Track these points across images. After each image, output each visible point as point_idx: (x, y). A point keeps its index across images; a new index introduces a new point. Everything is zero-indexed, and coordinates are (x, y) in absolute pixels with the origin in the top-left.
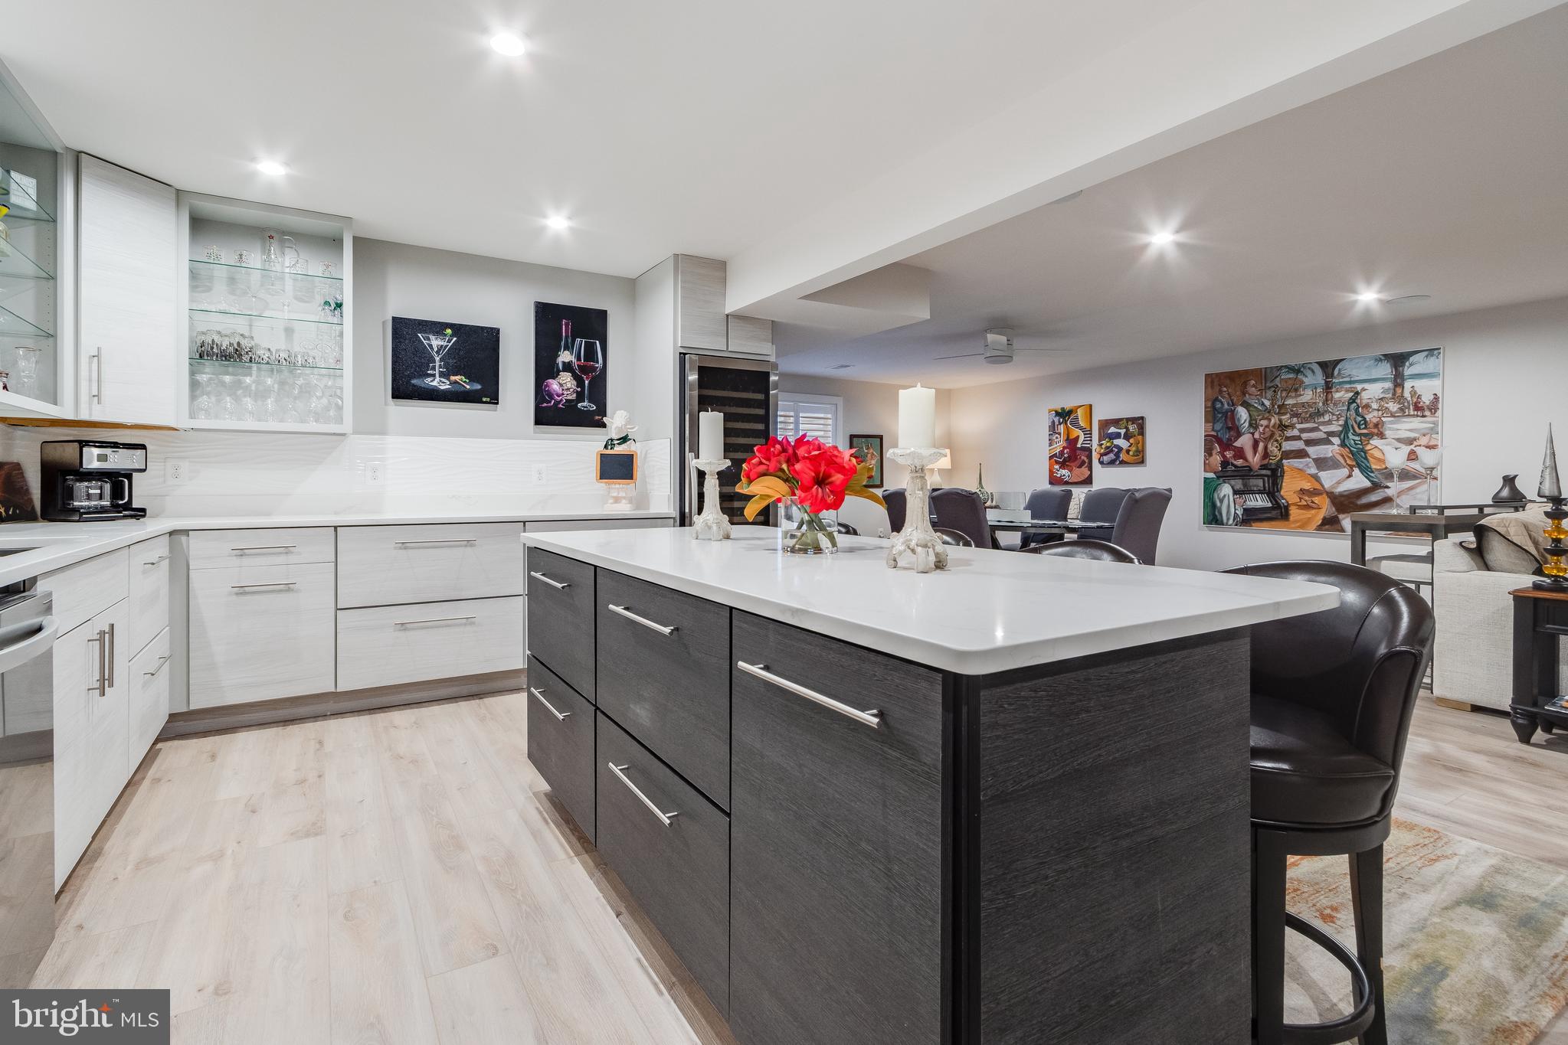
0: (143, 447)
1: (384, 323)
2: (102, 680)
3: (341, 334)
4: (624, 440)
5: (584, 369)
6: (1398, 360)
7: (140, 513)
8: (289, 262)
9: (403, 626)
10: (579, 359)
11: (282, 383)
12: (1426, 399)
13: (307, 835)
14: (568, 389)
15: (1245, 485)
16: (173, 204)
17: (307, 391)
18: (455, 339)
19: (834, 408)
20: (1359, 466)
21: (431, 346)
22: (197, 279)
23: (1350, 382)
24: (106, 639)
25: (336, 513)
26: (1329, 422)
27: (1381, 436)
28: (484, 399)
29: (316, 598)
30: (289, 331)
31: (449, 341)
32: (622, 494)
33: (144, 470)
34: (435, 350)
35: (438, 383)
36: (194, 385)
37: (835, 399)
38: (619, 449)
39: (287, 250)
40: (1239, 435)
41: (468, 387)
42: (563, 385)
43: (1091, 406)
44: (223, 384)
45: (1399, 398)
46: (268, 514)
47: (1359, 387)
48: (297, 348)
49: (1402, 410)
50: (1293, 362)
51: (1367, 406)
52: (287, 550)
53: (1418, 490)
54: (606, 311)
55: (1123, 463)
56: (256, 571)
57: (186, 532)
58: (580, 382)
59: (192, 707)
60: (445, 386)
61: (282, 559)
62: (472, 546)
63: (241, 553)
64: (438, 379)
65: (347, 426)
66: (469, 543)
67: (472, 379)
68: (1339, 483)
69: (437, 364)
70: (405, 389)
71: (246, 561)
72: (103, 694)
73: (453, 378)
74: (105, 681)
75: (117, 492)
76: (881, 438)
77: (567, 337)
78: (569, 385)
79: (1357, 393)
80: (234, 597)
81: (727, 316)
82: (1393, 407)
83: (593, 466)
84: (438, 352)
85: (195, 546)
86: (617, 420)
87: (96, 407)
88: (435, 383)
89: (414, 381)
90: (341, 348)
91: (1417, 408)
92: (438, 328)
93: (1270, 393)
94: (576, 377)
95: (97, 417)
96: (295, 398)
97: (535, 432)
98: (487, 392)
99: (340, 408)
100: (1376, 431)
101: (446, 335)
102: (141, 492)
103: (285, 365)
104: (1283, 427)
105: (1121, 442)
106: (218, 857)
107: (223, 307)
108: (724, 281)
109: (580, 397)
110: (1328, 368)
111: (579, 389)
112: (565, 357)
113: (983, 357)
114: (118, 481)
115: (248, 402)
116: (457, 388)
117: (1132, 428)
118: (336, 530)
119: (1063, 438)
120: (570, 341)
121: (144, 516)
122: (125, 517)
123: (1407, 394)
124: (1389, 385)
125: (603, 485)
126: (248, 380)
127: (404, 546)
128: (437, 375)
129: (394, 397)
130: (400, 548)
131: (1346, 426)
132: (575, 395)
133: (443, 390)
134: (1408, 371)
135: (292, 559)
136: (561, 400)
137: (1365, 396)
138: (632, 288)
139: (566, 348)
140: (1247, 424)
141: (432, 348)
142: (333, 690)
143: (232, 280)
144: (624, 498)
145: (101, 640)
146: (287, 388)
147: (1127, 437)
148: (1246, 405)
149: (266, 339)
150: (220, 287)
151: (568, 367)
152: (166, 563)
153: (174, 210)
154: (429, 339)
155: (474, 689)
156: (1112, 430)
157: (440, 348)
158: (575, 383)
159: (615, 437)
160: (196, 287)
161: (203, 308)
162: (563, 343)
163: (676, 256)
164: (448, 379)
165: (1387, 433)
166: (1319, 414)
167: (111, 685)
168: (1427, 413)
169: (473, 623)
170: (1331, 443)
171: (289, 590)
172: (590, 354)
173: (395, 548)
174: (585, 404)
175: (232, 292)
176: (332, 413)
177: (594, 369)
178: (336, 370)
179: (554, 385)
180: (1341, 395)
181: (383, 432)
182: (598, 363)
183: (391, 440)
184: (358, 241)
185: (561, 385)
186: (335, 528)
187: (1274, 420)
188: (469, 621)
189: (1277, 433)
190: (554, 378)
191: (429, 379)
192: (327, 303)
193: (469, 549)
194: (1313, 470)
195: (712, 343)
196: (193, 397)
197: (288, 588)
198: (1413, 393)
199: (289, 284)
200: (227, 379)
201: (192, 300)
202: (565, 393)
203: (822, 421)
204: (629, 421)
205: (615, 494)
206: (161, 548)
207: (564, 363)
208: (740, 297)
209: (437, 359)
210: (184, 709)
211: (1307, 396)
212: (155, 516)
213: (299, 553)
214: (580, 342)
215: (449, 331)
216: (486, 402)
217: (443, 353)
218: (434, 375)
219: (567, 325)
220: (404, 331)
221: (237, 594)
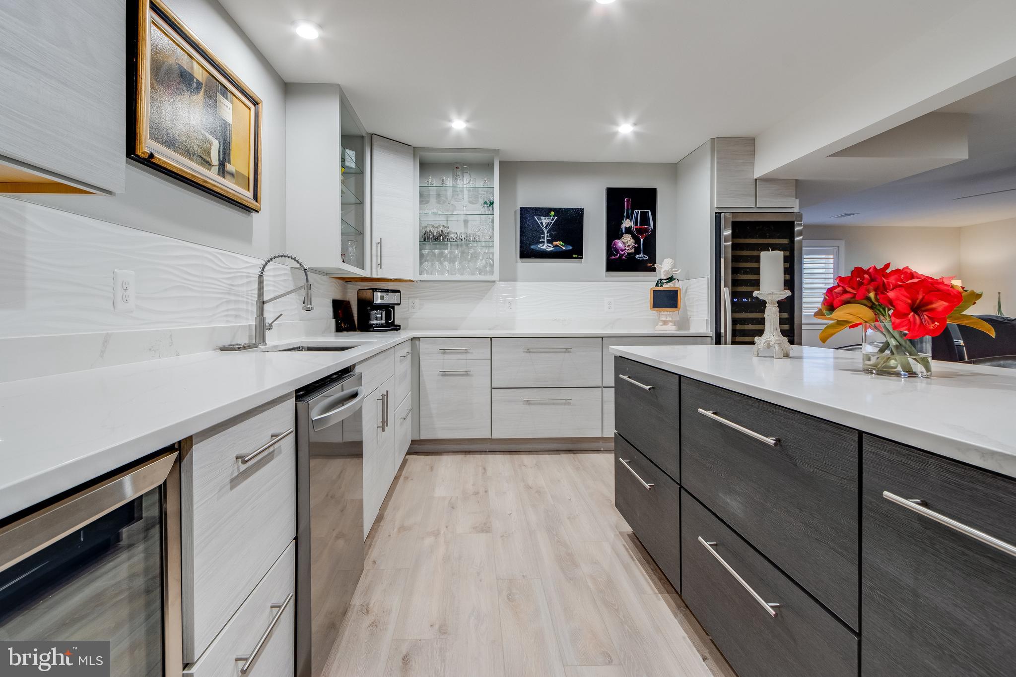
0: (398, 291)
1: (515, 212)
2: (383, 422)
3: (493, 221)
4: (670, 279)
5: (640, 231)
7: (398, 328)
8: (466, 182)
9: (528, 402)
10: (636, 224)
11: (463, 253)
13: (482, 531)
14: (629, 246)
16: (412, 155)
17: (475, 256)
18: (556, 218)
19: (836, 249)
21: (542, 224)
22: (423, 198)
24: (385, 398)
25: (490, 329)
28: (574, 256)
29: (481, 381)
30: (466, 222)
31: (552, 220)
32: (669, 319)
33: (399, 304)
34: (545, 226)
35: (546, 247)
36: (421, 256)
37: (837, 243)
38: (667, 286)
39: (465, 175)
41: (564, 248)
42: (626, 243)
44: (434, 254)
46: (456, 329)
48: (470, 232)
52: (466, 351)
54: (656, 189)
56: (452, 362)
57: (418, 339)
58: (637, 241)
59: (421, 438)
60: (550, 249)
61: (463, 356)
62: (569, 352)
63: (444, 352)
64: (546, 244)
65: (496, 276)
66: (567, 351)
67: (566, 243)
69: (546, 235)
70: (527, 252)
71: (446, 357)
72: (384, 430)
73: (555, 243)
74: (385, 423)
75: (388, 316)
77: (628, 209)
78: (629, 243)
80: (441, 377)
81: (756, 180)
83: (648, 298)
84: (546, 227)
85: (423, 346)
86: (664, 266)
87: (379, 270)
88: (544, 247)
89: (532, 247)
90: (493, 229)
92: (545, 212)
94: (634, 237)
95: (380, 276)
96: (469, 261)
97: (606, 277)
98: (575, 250)
99: (492, 266)
101: (550, 216)
102: (399, 316)
103: (465, 242)
106: (436, 534)
107: (435, 211)
108: (753, 154)
109: (637, 251)
111: (636, 245)
112: (627, 223)
114: (388, 309)
115: (447, 265)
116: (558, 249)
118: (491, 340)
120: (630, 212)
121: (399, 329)
122: (392, 330)
125: (655, 313)
126: (446, 251)
127: (528, 351)
128: (546, 242)
129: (521, 257)
130: (527, 352)
132: (633, 250)
133: (549, 251)
135: (469, 356)
136: (624, 253)
138: (674, 170)
139: (628, 218)
141: (542, 225)
142: (490, 437)
143: (438, 195)
144: (671, 321)
145: (383, 400)
146: (465, 255)
149: (456, 228)
150: (433, 200)
151: (629, 230)
152: (410, 356)
153: (412, 159)
154: (541, 219)
155: (570, 446)
157: (548, 224)
158: (633, 241)
159: (663, 277)
160: (423, 201)
161: (426, 213)
162: (625, 215)
163: (713, 140)
164: (552, 244)
167: (387, 425)
169: (569, 404)
171: (467, 375)
172: (644, 220)
173: (524, 352)
174: (641, 255)
175: (438, 202)
176: (488, 269)
177: (647, 231)
178: (490, 243)
179: (620, 244)
181: (515, 280)
182: (650, 226)
183: (519, 284)
184: (502, 163)
185: (624, 243)
186: (491, 338)
188: (567, 403)
190: (619, 238)
191: (541, 245)
192: (485, 203)
193: (567, 354)
195: (743, 203)
196: (421, 263)
197: (467, 374)
199: (466, 192)
200: (437, 251)
201: (420, 209)
202: (627, 248)
203: (824, 261)
204: (674, 266)
205: (664, 319)
206: (407, 349)
207: (626, 228)
208: (765, 166)
209: (546, 231)
210: (417, 438)
212: (404, 329)
213: (472, 353)
214: (637, 213)
215: (553, 213)
216: (575, 258)
217: (549, 228)
218: (544, 242)
219: (628, 201)
220: (527, 215)
221: (442, 375)
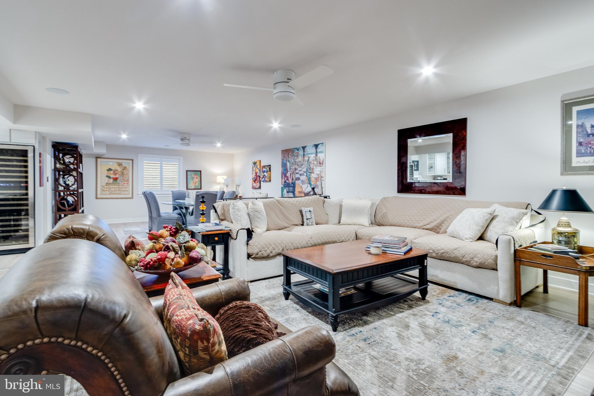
6: (316, 146)
12: (321, 160)
15: (289, 190)
20: (309, 183)
23: (308, 154)
26: (304, 168)
27: (313, 172)
40: (287, 172)
43: (260, 161)
45: (316, 160)
47: (309, 155)
49: (317, 164)
50: (297, 147)
51: (311, 163)
55: (266, 181)
68: (306, 189)
79: (309, 158)
82: (315, 163)
91: (320, 164)
93: (293, 157)
100: (312, 171)
104: (296, 169)
105: (265, 174)
110: (304, 148)
117: (268, 169)
119: (255, 172)
123: (318, 159)
124: (315, 155)
131: (307, 169)
134: (318, 150)
137: (310, 159)
140: (289, 168)
147: (267, 172)
148: (289, 161)
156: (264, 169)
165: (315, 172)
166: (302, 165)
168: (322, 165)
170: (304, 175)
180: (306, 158)
187: (294, 167)
189: (295, 171)
194: (301, 185)
198: (319, 158)
211: (300, 159)
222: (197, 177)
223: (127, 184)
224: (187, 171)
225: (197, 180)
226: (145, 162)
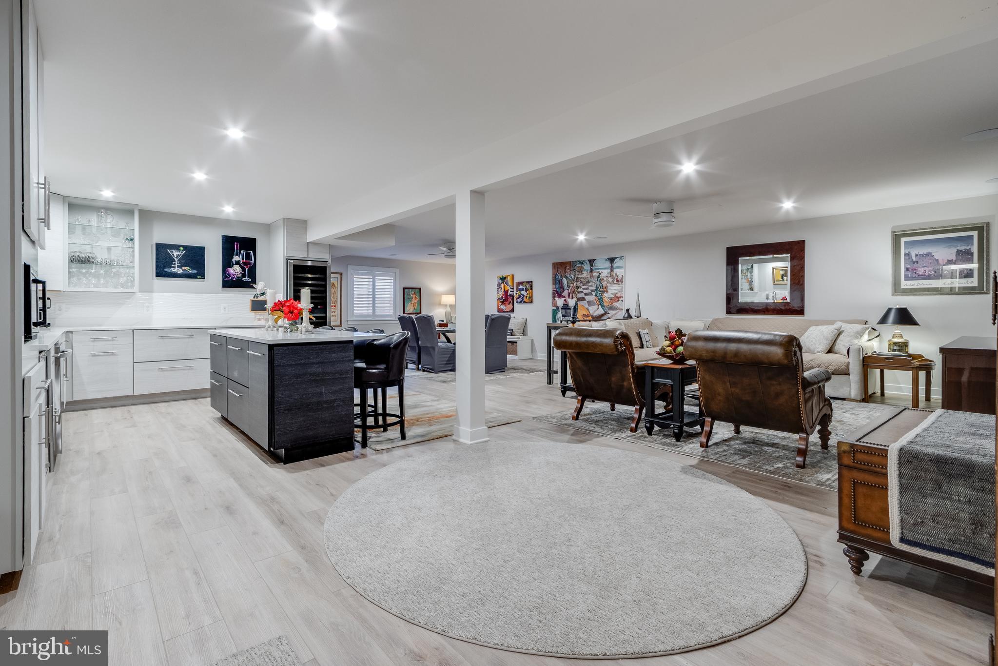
1: (152, 245)
3: (133, 251)
4: (263, 294)
5: (245, 264)
6: (612, 260)
8: (110, 221)
9: (162, 370)
10: (243, 259)
11: (106, 271)
12: (620, 277)
15: (566, 312)
16: (62, 202)
17: (118, 275)
18: (184, 252)
19: (394, 274)
20: (600, 304)
21: (173, 255)
22: (71, 229)
23: (598, 269)
25: (131, 325)
26: (591, 286)
27: (607, 292)
28: (198, 277)
29: (125, 358)
30: (110, 251)
31: (182, 253)
32: (262, 317)
34: (176, 256)
35: (176, 270)
36: (69, 272)
37: (395, 270)
38: (260, 298)
39: (108, 216)
40: (564, 290)
41: (191, 272)
42: (236, 271)
43: (513, 275)
44: (81, 273)
45: (612, 276)
46: (101, 326)
47: (601, 271)
48: (113, 257)
49: (613, 281)
50: (581, 259)
51: (603, 279)
52: (114, 339)
53: (618, 314)
54: (255, 240)
55: (525, 302)
56: (100, 347)
57: (71, 332)
58: (243, 269)
59: (74, 399)
60: (180, 271)
61: (111, 342)
62: (192, 338)
63: (94, 340)
65: (136, 289)
66: (191, 337)
67: (192, 268)
68: (595, 312)
69: (176, 263)
70: (161, 273)
71: (96, 343)
73: (183, 268)
76: (420, 289)
77: (237, 250)
78: (238, 271)
79: (600, 274)
80: (91, 357)
81: (308, 243)
82: (610, 280)
83: (248, 305)
84: (177, 257)
85: (74, 337)
86: (260, 286)
88: (175, 271)
89: (166, 270)
90: (133, 256)
91: (617, 281)
92: (176, 247)
93: (573, 272)
94: (241, 267)
96: (112, 277)
97: (222, 291)
98: (199, 273)
99: (133, 281)
100: (605, 290)
101: (180, 250)
103: (108, 264)
104: (578, 287)
105: (523, 293)
107: (82, 242)
108: (306, 229)
109: (244, 276)
110: (591, 262)
111: (243, 272)
112: (236, 258)
113: (444, 255)
115: (92, 280)
116: (186, 272)
117: (528, 286)
118: (133, 332)
119: (503, 290)
120: (238, 251)
123: (614, 275)
124: (609, 271)
125: (253, 314)
126: (92, 271)
127: (162, 338)
128: (176, 267)
129: (156, 276)
130: (161, 339)
131: (597, 287)
132: (241, 275)
133: (179, 274)
134: (615, 265)
135: (115, 342)
136: (235, 277)
137: (602, 275)
138: (268, 228)
139: (237, 255)
140: (566, 286)
141: (174, 256)
142: (132, 394)
143: (84, 229)
144: (263, 319)
146: (108, 273)
147: (526, 290)
148: (566, 277)
149: (100, 255)
150: (80, 234)
151: (237, 263)
153: (62, 204)
154: (172, 252)
155: (193, 396)
156: (521, 287)
157: (178, 256)
158: (241, 269)
159: (258, 293)
160: (71, 233)
161: (73, 242)
162: (235, 253)
163: (284, 219)
164: (182, 269)
165: (609, 291)
166: (588, 282)
168: (620, 283)
169: (192, 369)
170: (592, 294)
171: (114, 355)
172: (248, 257)
173: (159, 339)
174: (246, 278)
175: (84, 234)
176: (129, 284)
177: (250, 263)
178: (130, 267)
179: (231, 271)
180: (595, 274)
181: (152, 291)
182: (252, 261)
183: (155, 295)
184: (140, 212)
185: (235, 271)
186: (133, 330)
187: (575, 284)
188: (191, 368)
189: (576, 290)
190: (231, 268)
191: (173, 269)
192: (127, 239)
193: (190, 339)
194: (587, 306)
195: (300, 254)
196: (69, 278)
198: (616, 274)
199: (109, 231)
200: (84, 271)
201: (69, 239)
202: (236, 274)
203: (388, 281)
204: (265, 286)
205: (259, 317)
207: (236, 261)
208: (313, 236)
209: (176, 260)
210: (71, 400)
211: (585, 274)
212: (56, 326)
213: (117, 340)
214: (243, 252)
215: (182, 248)
216: (199, 278)
217: (179, 258)
218: (175, 267)
219: (237, 245)
220: (161, 249)
221: (93, 356)
222: (415, 297)
223: (335, 306)
224: (404, 289)
225: (416, 301)
226: (355, 276)
